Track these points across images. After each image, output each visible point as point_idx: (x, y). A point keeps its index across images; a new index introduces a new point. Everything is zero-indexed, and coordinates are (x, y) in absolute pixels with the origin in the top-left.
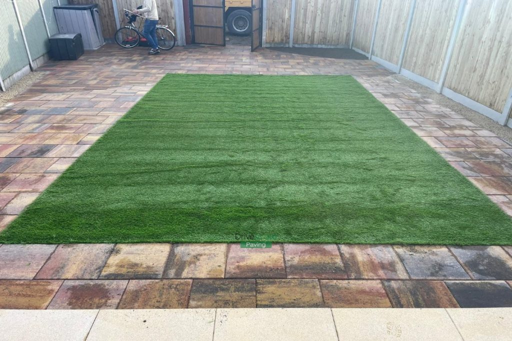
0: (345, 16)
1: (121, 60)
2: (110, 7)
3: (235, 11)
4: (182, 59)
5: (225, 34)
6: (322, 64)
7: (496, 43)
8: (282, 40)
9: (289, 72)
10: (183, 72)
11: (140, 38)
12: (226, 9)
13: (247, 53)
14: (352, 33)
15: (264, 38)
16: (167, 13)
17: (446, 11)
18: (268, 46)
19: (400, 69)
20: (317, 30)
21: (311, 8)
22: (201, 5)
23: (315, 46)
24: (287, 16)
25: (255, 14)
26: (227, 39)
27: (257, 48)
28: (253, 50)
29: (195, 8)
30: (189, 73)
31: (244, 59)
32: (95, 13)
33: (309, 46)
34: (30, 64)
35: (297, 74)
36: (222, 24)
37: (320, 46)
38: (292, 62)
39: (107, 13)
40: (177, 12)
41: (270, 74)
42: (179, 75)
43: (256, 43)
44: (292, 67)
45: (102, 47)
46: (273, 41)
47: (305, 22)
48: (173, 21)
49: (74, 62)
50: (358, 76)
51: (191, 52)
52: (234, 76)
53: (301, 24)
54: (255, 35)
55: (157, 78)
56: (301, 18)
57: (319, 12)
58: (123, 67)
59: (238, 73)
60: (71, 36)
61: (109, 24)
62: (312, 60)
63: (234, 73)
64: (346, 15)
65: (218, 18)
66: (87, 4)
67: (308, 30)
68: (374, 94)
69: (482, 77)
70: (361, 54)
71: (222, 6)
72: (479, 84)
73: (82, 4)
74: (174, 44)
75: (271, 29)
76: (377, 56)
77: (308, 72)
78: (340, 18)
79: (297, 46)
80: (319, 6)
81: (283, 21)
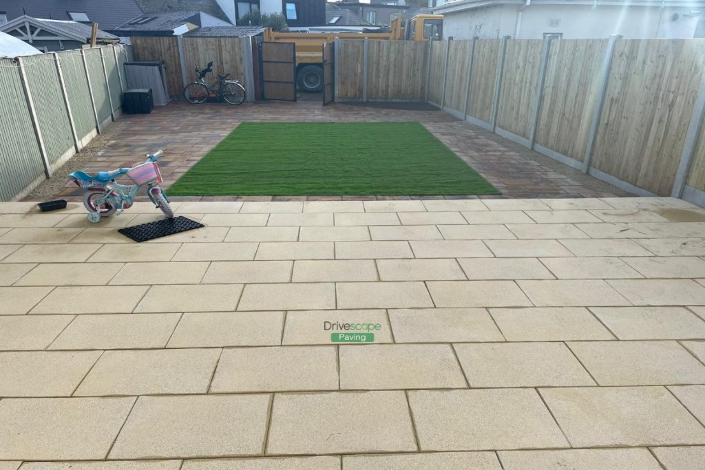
0: (418, 70)
1: (193, 113)
2: (177, 64)
3: (306, 68)
4: (253, 112)
5: (296, 91)
6: (394, 114)
7: (524, 83)
8: (356, 95)
9: (360, 119)
10: (259, 121)
11: (209, 94)
12: (297, 65)
13: (320, 106)
14: (426, 87)
15: (336, 92)
16: (236, 68)
17: (494, 61)
18: (341, 100)
19: (466, 116)
20: (391, 84)
21: (383, 63)
22: (270, 60)
23: (389, 100)
24: (359, 71)
25: (327, 69)
26: (298, 96)
27: (329, 103)
28: (324, 105)
29: (265, 65)
30: (264, 121)
31: (316, 112)
32: (163, 69)
33: (383, 101)
34: (112, 115)
35: (367, 121)
36: (292, 80)
37: (394, 100)
38: (364, 113)
39: (174, 69)
40: (246, 68)
41: (341, 121)
42: (254, 123)
43: (328, 98)
44: (363, 116)
45: (169, 103)
46: (346, 95)
47: (378, 76)
48: (242, 77)
49: (149, 115)
50: (425, 122)
51: (262, 107)
52: (307, 123)
53: (374, 79)
54: (327, 89)
55: (234, 125)
56: (374, 73)
57: (392, 66)
58: (198, 118)
59: (310, 121)
60: (146, 91)
61: (176, 80)
62: (384, 112)
63: (306, 121)
64: (420, 68)
65: (288, 73)
66: (153, 61)
67: (382, 84)
68: (434, 134)
69: (518, 113)
70: (435, 106)
71: (292, 61)
72: (517, 119)
73: (148, 61)
74: (244, 99)
75: (343, 83)
76: (447, 107)
77: (378, 120)
78: (414, 72)
79: (370, 100)
80: (392, 60)
81: (356, 75)
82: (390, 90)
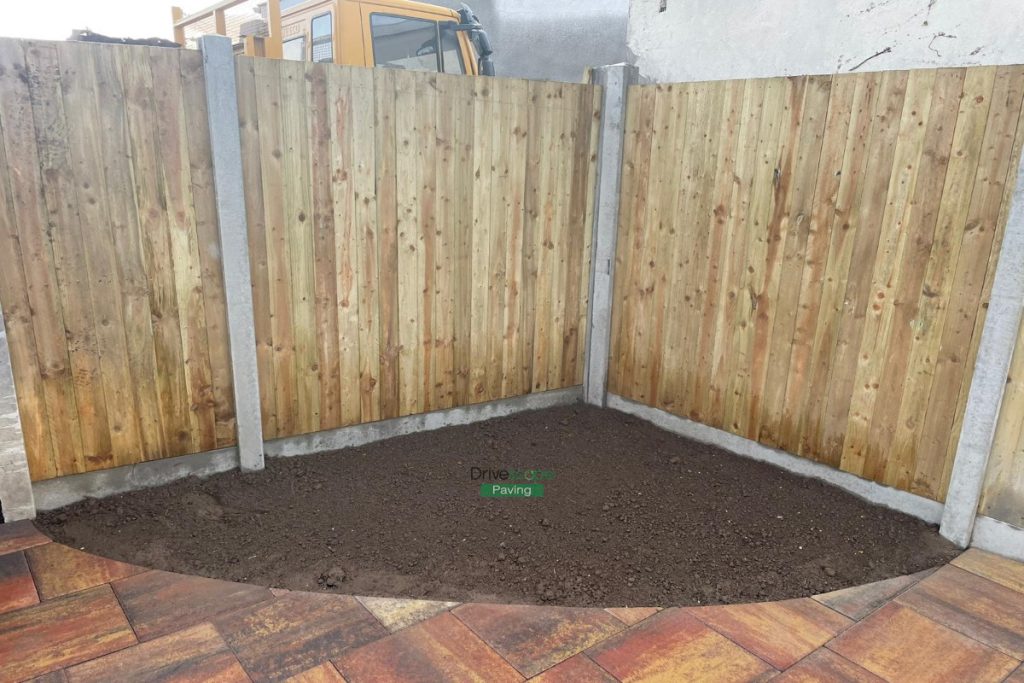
0: (548, 244)
20: (410, 337)
21: (354, 212)
23: (408, 427)
24: (185, 273)
37: (435, 422)
46: (104, 454)
47: (326, 301)
53: (302, 316)
57: (410, 231)
67: (355, 342)
78: (528, 257)
79: (289, 450)
80: (409, 193)
81: (161, 307)
82: (407, 365)
